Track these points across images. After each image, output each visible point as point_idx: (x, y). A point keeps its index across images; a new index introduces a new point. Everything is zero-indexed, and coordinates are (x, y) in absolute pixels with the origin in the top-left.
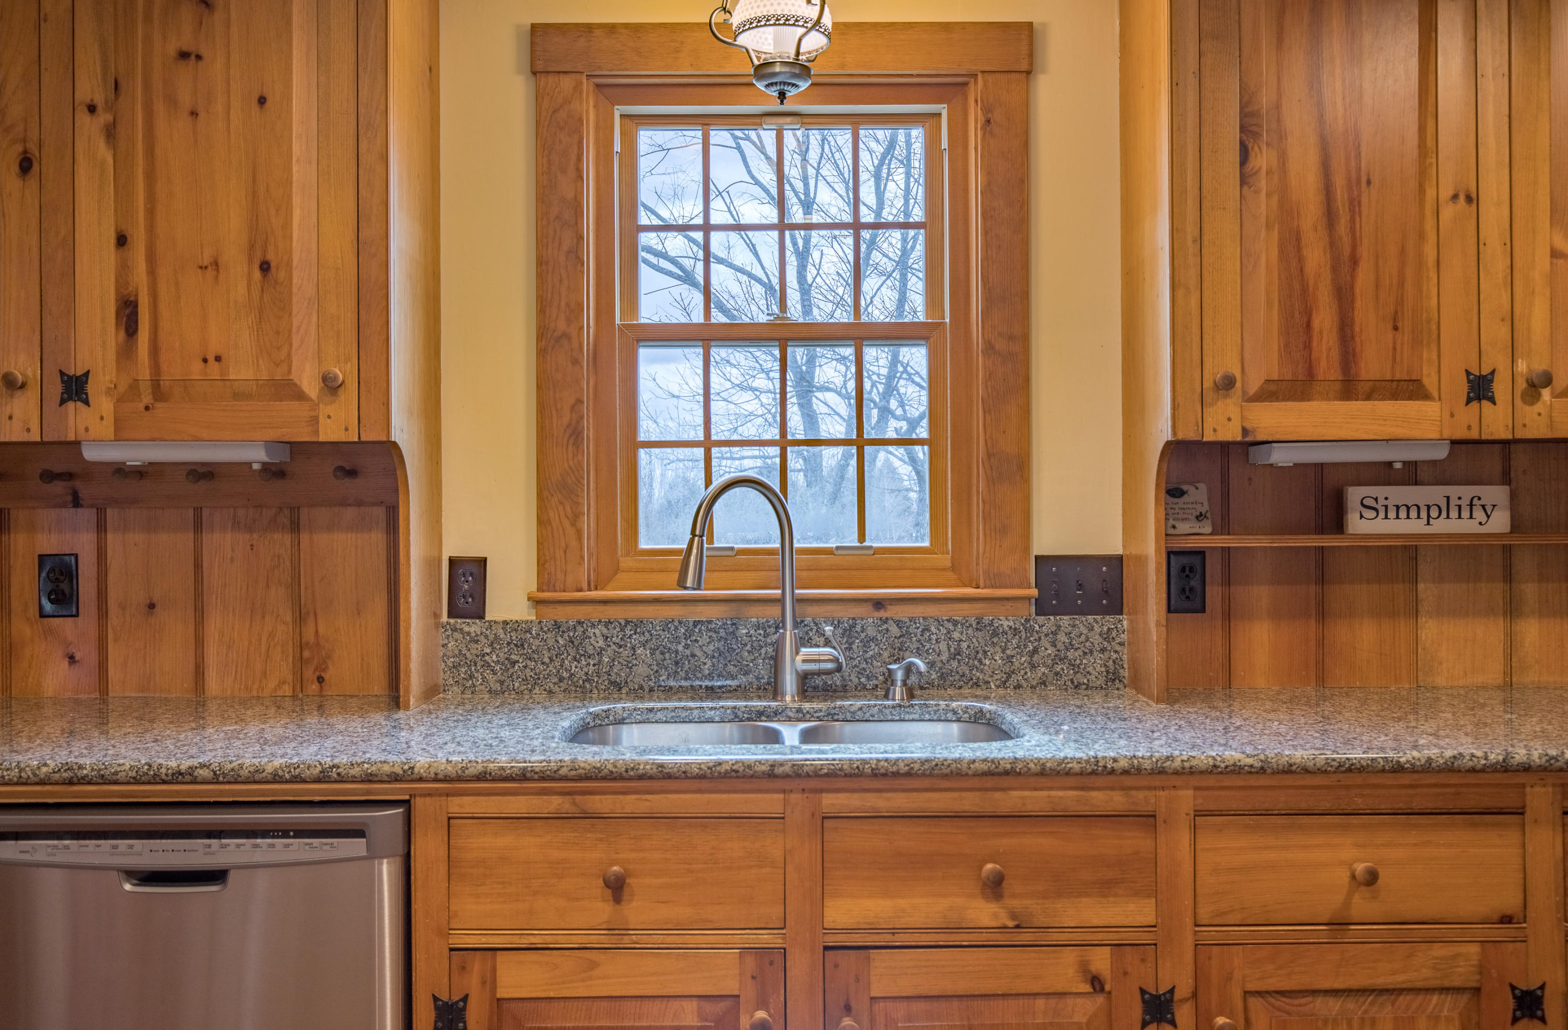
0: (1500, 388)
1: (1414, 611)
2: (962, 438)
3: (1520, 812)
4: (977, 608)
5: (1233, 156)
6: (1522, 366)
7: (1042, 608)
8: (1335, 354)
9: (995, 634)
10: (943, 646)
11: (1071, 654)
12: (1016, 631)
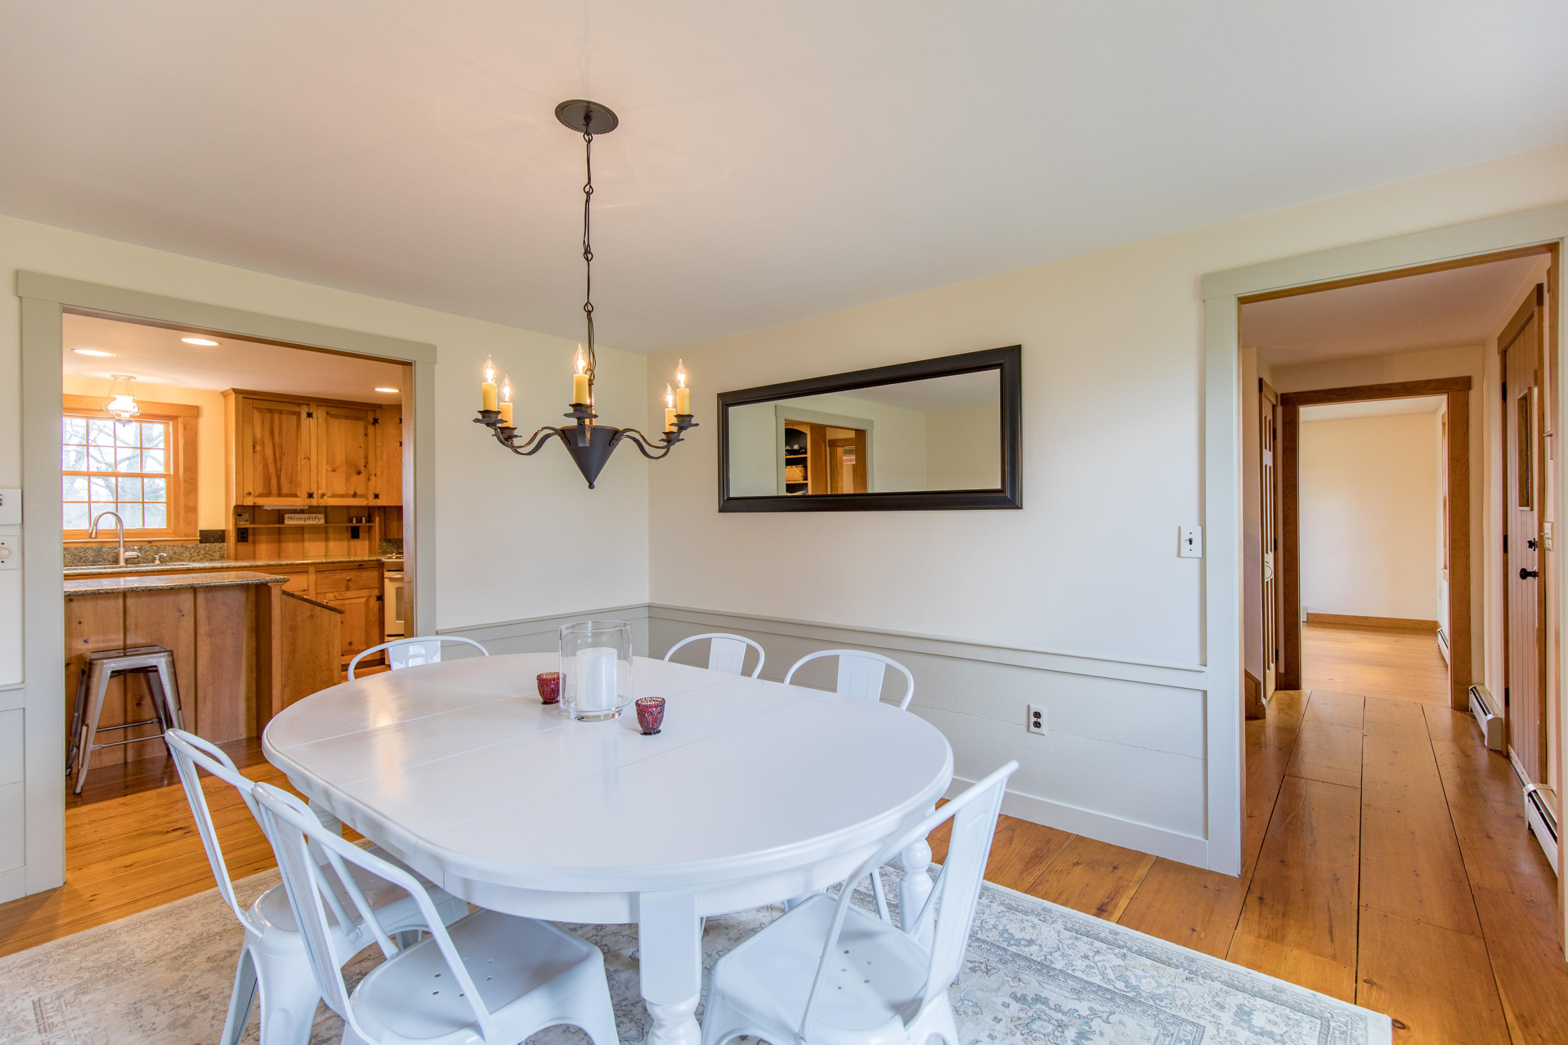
0: (315, 496)
1: (303, 541)
2: (176, 501)
3: (307, 572)
4: (182, 542)
5: (251, 448)
6: (320, 492)
7: (201, 542)
8: (276, 488)
9: (187, 548)
10: (170, 552)
11: (210, 552)
12: (193, 547)
